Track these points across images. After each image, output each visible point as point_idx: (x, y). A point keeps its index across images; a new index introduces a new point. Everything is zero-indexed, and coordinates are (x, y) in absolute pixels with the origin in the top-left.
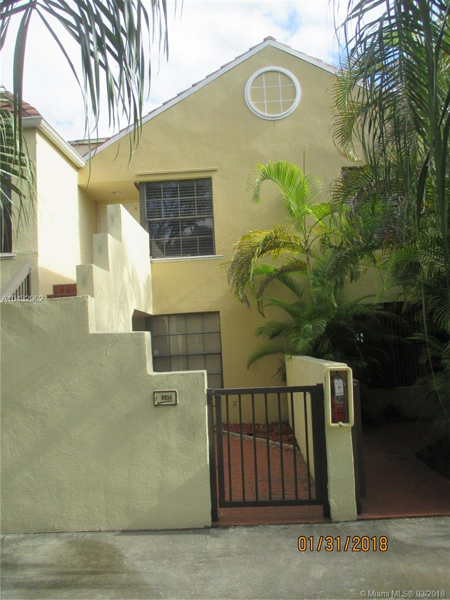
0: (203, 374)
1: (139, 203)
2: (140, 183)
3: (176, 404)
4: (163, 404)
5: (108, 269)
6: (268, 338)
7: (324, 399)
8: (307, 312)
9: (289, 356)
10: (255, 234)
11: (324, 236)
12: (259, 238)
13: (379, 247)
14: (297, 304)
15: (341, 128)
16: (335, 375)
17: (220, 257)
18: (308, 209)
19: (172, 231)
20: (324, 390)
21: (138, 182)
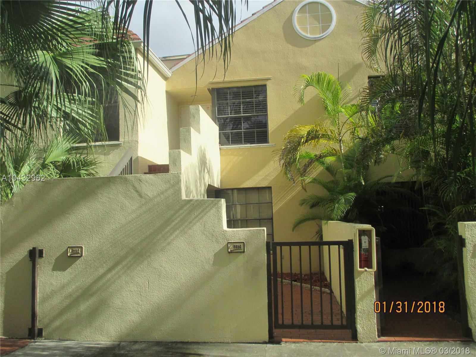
0: (264, 230)
1: (211, 104)
2: (212, 89)
3: (244, 252)
4: (234, 251)
5: (190, 154)
6: (309, 207)
7: (353, 250)
8: (340, 188)
9: (326, 221)
10: (300, 128)
11: (353, 129)
12: (304, 131)
13: (397, 138)
14: (333, 182)
15: (368, 46)
16: (362, 233)
17: (272, 145)
18: (342, 109)
19: (234, 125)
20: (354, 244)
21: (211, 88)
